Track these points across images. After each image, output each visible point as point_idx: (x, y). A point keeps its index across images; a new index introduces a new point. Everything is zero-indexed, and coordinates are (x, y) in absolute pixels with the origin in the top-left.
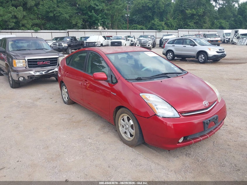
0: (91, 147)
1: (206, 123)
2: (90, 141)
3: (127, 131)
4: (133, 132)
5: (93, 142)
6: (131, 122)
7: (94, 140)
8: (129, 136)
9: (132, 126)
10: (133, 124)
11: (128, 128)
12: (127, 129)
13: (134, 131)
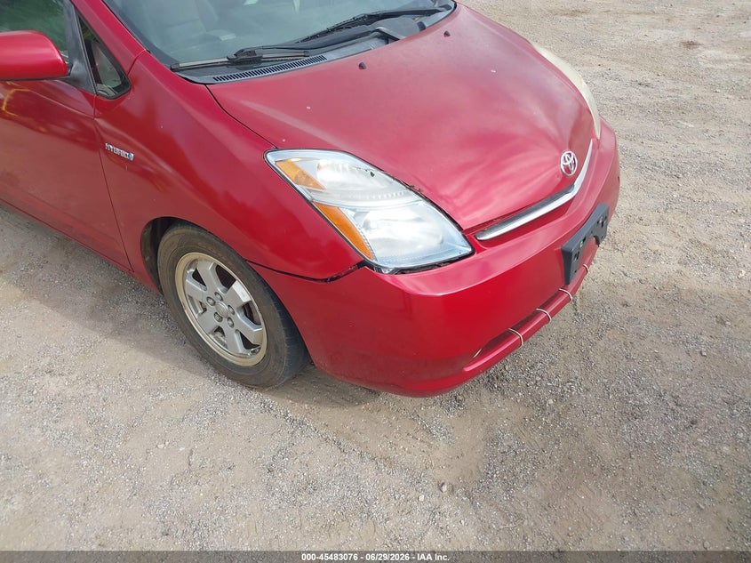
0: (61, 426)
1: (573, 255)
2: (52, 385)
3: (225, 325)
4: (255, 332)
5: (70, 392)
6: (241, 292)
7: (74, 377)
8: (240, 348)
9: (247, 309)
10: (251, 301)
11: (231, 316)
12: (225, 320)
13: (262, 329)
